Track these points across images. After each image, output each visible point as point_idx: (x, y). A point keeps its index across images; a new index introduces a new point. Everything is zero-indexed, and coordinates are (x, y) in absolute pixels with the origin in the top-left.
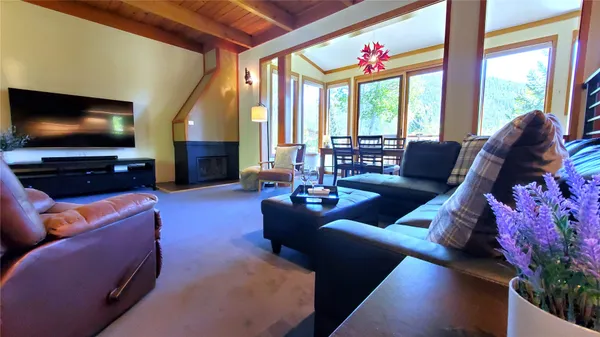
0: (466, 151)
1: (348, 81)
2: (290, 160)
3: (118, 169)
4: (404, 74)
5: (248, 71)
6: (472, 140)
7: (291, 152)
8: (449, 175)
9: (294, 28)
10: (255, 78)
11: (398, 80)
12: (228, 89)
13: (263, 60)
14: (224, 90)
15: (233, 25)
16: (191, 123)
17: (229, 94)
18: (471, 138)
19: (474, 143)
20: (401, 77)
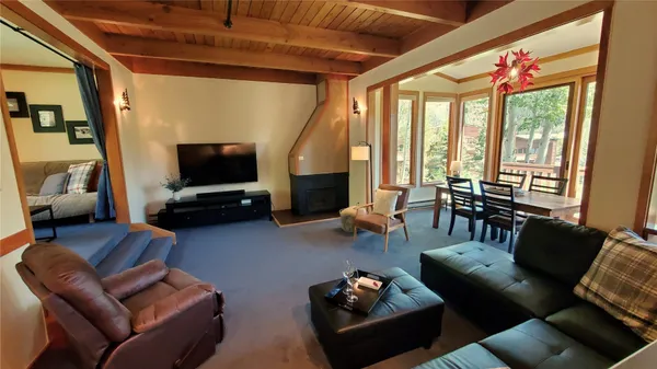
0: (604, 257)
1: (489, 91)
2: (389, 206)
3: (243, 202)
4: (578, 80)
5: (355, 101)
6: (619, 241)
7: (390, 197)
8: (578, 282)
9: (399, 53)
10: (362, 107)
11: (567, 89)
12: (338, 119)
13: (371, 89)
14: (333, 122)
15: (338, 58)
16: (301, 158)
17: (339, 125)
18: (620, 236)
19: (620, 247)
20: (572, 85)
